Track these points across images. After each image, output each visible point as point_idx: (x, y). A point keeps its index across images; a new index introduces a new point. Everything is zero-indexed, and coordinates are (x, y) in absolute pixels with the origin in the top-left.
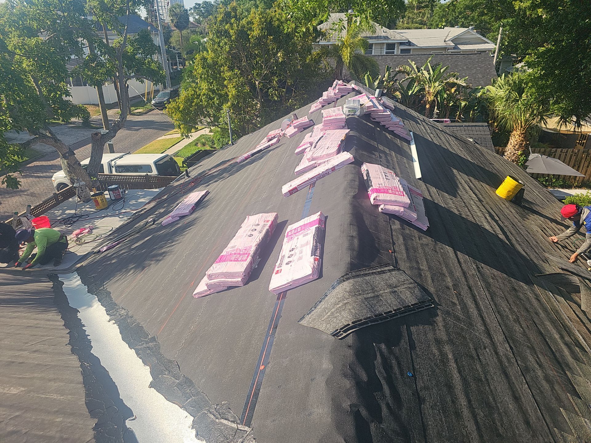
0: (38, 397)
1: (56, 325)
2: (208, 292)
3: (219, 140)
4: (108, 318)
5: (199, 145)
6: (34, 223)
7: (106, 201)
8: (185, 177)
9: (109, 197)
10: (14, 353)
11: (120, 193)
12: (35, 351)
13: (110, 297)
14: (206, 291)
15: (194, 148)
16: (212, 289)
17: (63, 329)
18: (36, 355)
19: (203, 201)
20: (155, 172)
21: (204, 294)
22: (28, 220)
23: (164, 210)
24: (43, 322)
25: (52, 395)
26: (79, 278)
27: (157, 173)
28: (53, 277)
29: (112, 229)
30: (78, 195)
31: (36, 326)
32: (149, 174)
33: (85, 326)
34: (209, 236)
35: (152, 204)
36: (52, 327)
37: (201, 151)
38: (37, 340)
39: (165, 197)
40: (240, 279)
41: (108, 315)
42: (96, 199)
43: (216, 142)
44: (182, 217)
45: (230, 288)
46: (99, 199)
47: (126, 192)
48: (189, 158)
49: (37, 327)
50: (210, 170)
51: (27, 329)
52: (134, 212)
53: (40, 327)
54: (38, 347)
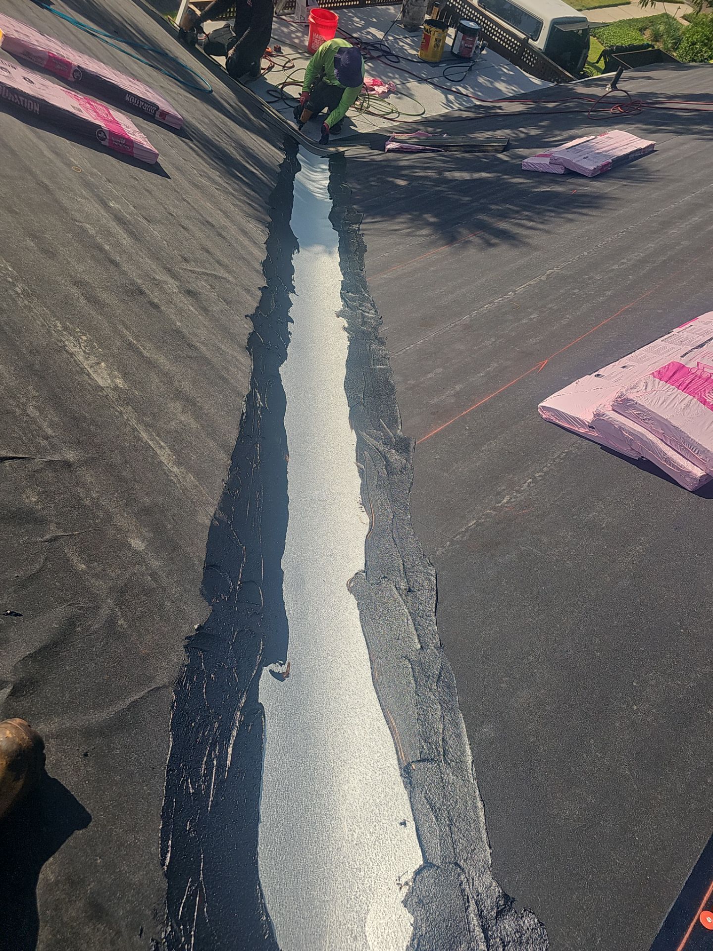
0: (135, 430)
1: (251, 253)
2: (582, 431)
3: (694, 44)
4: (339, 305)
5: (648, 33)
6: (313, 18)
7: (443, 46)
8: (605, 85)
9: (451, 45)
10: (154, 271)
11: (473, 45)
12: (190, 293)
13: (361, 259)
14: (582, 423)
15: (634, 34)
16: (599, 431)
17: (257, 271)
18: (187, 304)
19: (633, 161)
20: (540, 44)
21: (569, 423)
22: (307, 5)
23: (538, 132)
24: (233, 229)
25: (161, 447)
26: (328, 174)
27: (542, 48)
28: (290, 145)
29: (423, 114)
30: (404, 6)
31: (220, 230)
32: (530, 41)
33: (294, 293)
34: (623, 264)
35: (518, 107)
36: (243, 252)
37: (650, 49)
38: (207, 265)
39: (551, 105)
40: (698, 472)
41: (342, 298)
42: (430, 32)
43: (684, 44)
44: (571, 173)
45: (646, 465)
46: (435, 33)
47: (484, 52)
48: (620, 49)
49: (220, 235)
50: (671, 98)
51: (204, 228)
52: (478, 103)
53: (224, 238)
54: (201, 285)
